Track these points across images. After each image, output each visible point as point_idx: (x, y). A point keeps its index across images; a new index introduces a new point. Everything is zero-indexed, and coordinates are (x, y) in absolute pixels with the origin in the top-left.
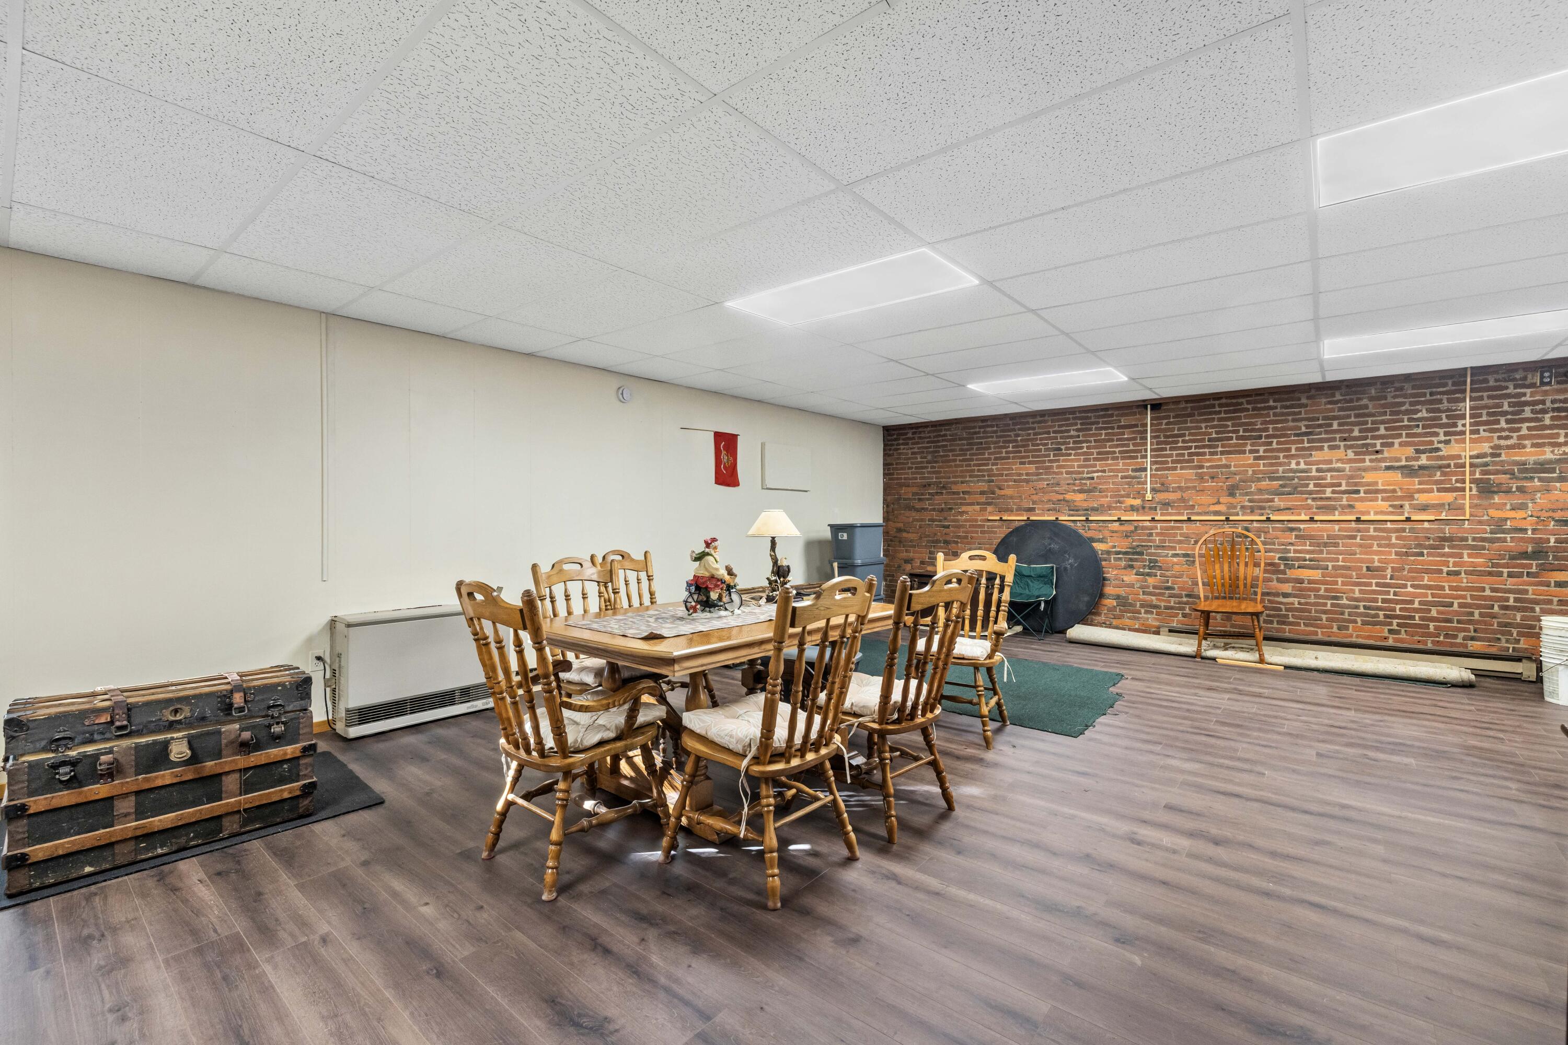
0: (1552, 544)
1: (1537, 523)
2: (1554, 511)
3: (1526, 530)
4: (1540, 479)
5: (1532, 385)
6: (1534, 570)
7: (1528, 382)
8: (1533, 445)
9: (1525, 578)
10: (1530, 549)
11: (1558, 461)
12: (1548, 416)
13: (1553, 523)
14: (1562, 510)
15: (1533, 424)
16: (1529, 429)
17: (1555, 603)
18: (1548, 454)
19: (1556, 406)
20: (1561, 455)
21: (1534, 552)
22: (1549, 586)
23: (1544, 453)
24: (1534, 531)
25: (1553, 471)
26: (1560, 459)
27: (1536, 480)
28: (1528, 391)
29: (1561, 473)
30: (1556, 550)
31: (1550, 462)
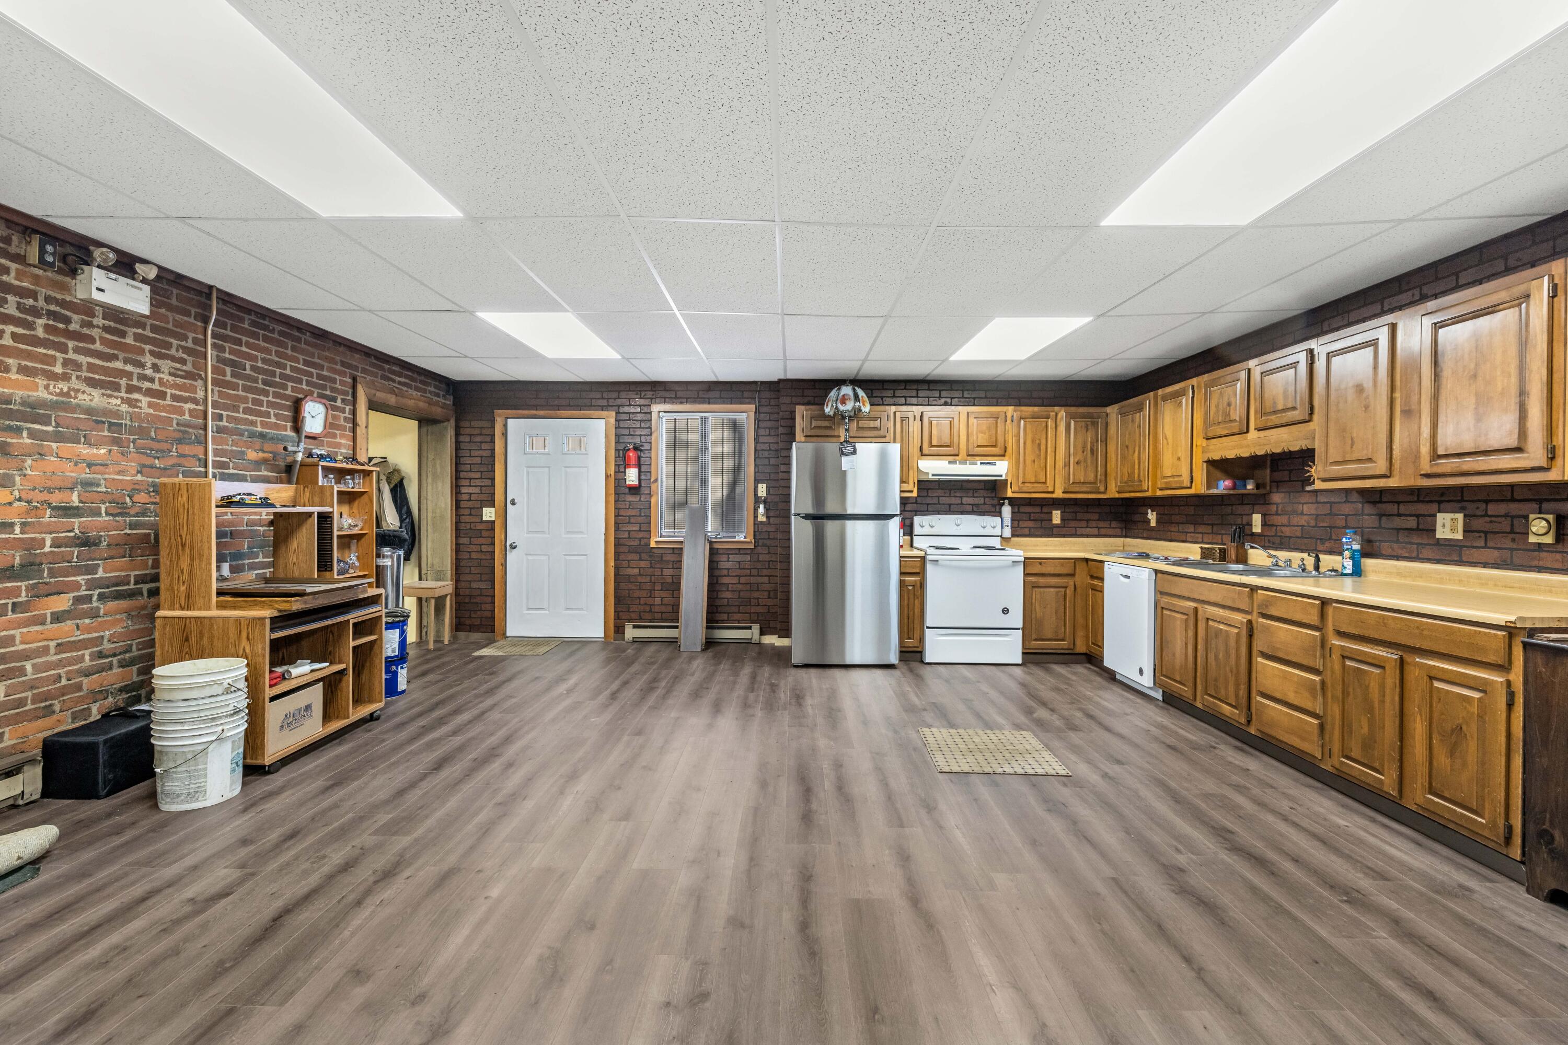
0: (47, 549)
1: (28, 512)
2: (50, 490)
3: (12, 525)
4: (32, 434)
5: (19, 259)
6: (23, 598)
7: (13, 249)
8: (22, 370)
9: (11, 616)
10: (17, 561)
11: (55, 406)
12: (40, 322)
13: (48, 511)
14: (60, 489)
15: (20, 331)
16: (14, 336)
17: (52, 651)
18: (42, 391)
19: (52, 308)
20: (57, 395)
21: (23, 566)
22: (43, 623)
23: (36, 387)
24: (23, 525)
25: (46, 421)
26: (57, 402)
27: (25, 434)
28: (14, 266)
29: (57, 425)
30: (53, 558)
31: (43, 404)
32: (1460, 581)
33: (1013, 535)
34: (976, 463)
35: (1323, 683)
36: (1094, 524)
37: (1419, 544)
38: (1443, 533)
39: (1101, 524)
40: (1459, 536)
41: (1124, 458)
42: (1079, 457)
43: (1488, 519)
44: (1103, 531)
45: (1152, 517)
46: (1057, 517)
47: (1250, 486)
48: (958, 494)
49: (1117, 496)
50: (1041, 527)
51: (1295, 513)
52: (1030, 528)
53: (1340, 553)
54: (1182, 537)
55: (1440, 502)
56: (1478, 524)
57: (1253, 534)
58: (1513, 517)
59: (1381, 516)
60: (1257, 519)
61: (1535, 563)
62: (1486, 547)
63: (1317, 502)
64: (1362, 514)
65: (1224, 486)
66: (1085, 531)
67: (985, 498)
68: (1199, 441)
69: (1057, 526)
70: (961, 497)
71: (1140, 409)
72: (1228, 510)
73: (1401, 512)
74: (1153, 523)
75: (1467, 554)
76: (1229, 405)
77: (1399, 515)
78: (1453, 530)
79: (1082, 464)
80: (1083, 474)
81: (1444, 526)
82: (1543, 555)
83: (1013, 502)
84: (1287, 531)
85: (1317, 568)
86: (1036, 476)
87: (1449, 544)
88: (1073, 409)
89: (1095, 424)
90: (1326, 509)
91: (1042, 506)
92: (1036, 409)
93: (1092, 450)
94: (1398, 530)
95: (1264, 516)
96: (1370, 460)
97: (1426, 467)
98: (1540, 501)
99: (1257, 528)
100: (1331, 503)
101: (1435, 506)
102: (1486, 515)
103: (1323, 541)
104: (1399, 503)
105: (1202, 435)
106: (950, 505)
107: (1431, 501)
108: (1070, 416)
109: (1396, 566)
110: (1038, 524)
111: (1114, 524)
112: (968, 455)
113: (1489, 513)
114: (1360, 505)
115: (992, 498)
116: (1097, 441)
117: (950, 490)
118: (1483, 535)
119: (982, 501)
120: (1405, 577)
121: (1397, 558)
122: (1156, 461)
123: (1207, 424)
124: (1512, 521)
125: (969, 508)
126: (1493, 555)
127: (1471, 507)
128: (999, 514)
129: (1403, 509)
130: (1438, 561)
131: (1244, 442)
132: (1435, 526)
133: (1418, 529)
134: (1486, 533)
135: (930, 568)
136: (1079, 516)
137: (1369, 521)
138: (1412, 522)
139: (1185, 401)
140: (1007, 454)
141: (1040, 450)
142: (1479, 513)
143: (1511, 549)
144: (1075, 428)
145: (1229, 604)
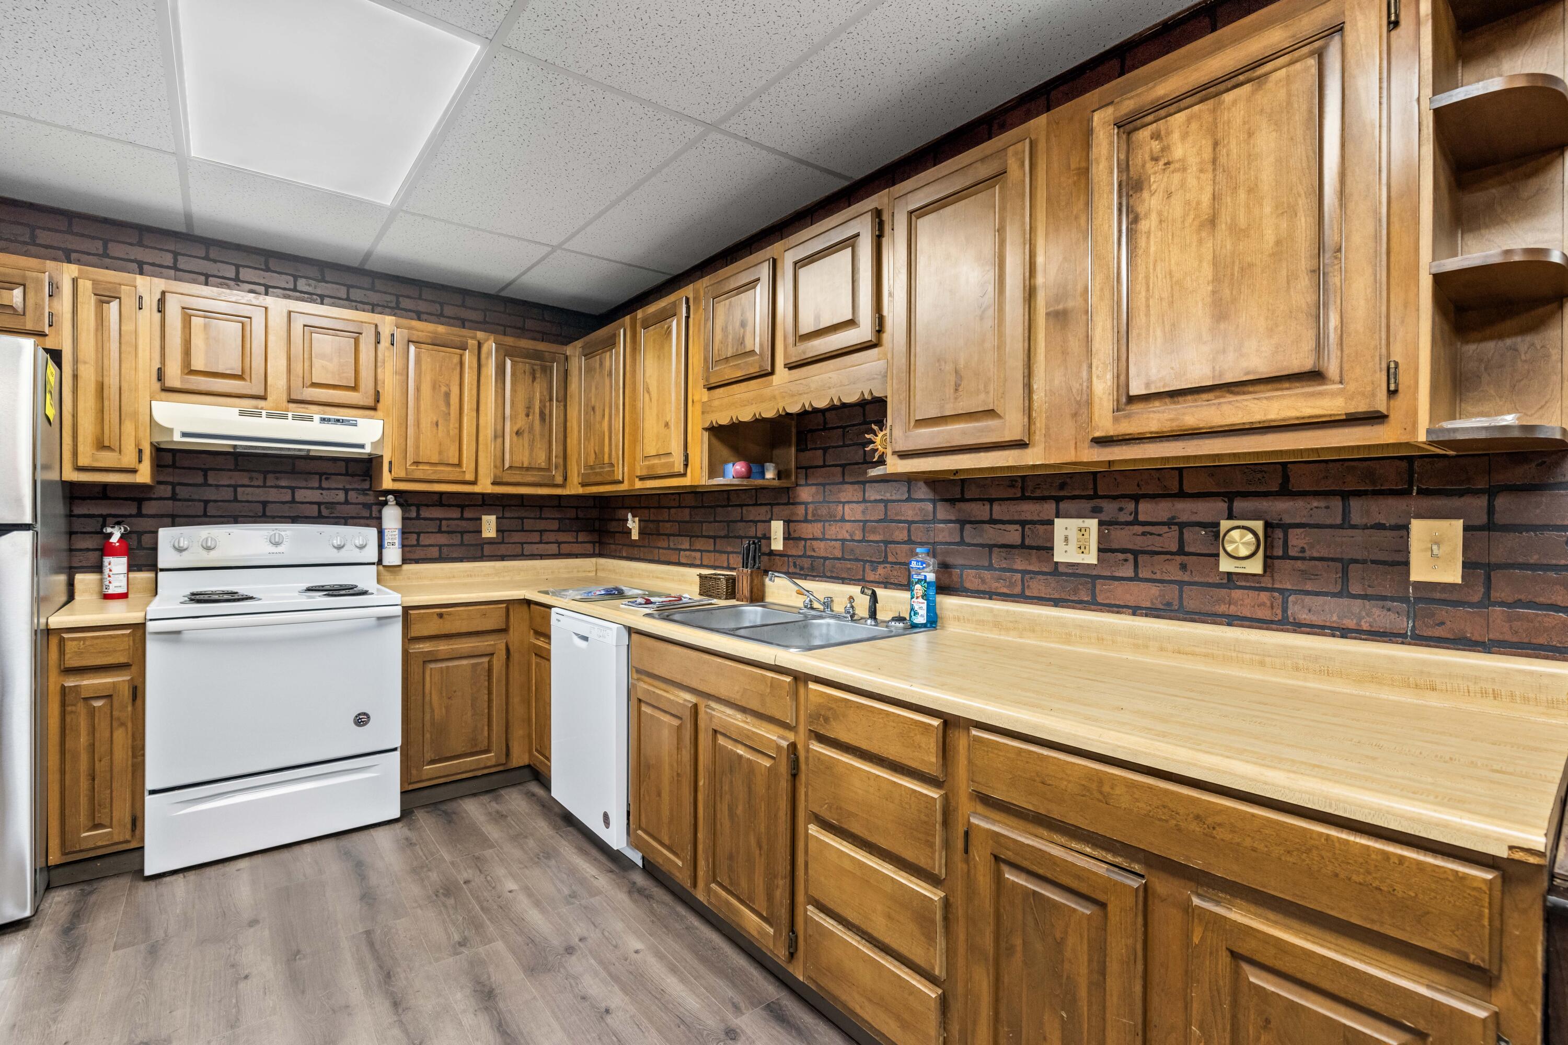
32: (1100, 640)
33: (405, 561)
34: (311, 419)
35: (947, 904)
36: (552, 537)
37: (1024, 572)
38: (1064, 553)
39: (562, 537)
40: (1091, 558)
41: (589, 426)
42: (521, 422)
43: (1139, 529)
44: (565, 548)
45: (633, 524)
46: (489, 526)
47: (770, 475)
48: (283, 483)
49: (580, 491)
50: (462, 544)
51: (832, 519)
52: (440, 546)
53: (907, 586)
54: (674, 558)
55: (1058, 500)
56: (1123, 537)
57: (772, 553)
58: (1182, 526)
59: (962, 523)
60: (777, 528)
61: (1222, 608)
62: (1136, 578)
63: (864, 501)
64: (935, 520)
65: (733, 472)
66: (536, 549)
67: (346, 491)
68: (699, 394)
69: (491, 542)
70: (293, 489)
71: (611, 343)
72: (735, 513)
73: (995, 516)
74: (635, 536)
75: (1105, 591)
76: (743, 324)
77: (992, 521)
78: (1082, 549)
79: (526, 435)
80: (527, 453)
81: (1066, 539)
82: (1237, 594)
83: (403, 499)
84: (821, 548)
85: (873, 614)
86: (440, 453)
87: (1075, 572)
88: (509, 341)
89: (547, 371)
90: (877, 513)
91: (462, 507)
92: (441, 329)
93: (542, 414)
94: (991, 547)
95: (788, 522)
96: (990, 413)
97: (1105, 425)
98: (1230, 497)
99: (777, 544)
100: (886, 502)
101: (1050, 507)
102: (1136, 522)
103: (874, 565)
104: (991, 501)
105: (702, 383)
106: (265, 504)
107: (1044, 499)
108: (505, 352)
109: (991, 610)
110: (456, 539)
111: (582, 537)
112: (291, 401)
113: (1141, 518)
114: (930, 506)
115: (364, 492)
116: (551, 400)
117: (265, 473)
118: (1130, 557)
119: (341, 497)
120: (1008, 630)
121: (990, 595)
122: (633, 430)
123: (710, 362)
124: (1181, 534)
125: (314, 510)
126: (1146, 593)
127: (1110, 508)
128: (376, 521)
129: (998, 511)
130: (1057, 603)
131: (767, 391)
132: (1052, 539)
133: (1023, 546)
134: (1136, 553)
135: (154, 650)
136: (528, 524)
137: (945, 532)
138: (1013, 535)
139: (675, 326)
140: (380, 406)
141: (448, 404)
142: (1124, 517)
143: (1181, 584)
144: (513, 374)
145: (754, 705)
